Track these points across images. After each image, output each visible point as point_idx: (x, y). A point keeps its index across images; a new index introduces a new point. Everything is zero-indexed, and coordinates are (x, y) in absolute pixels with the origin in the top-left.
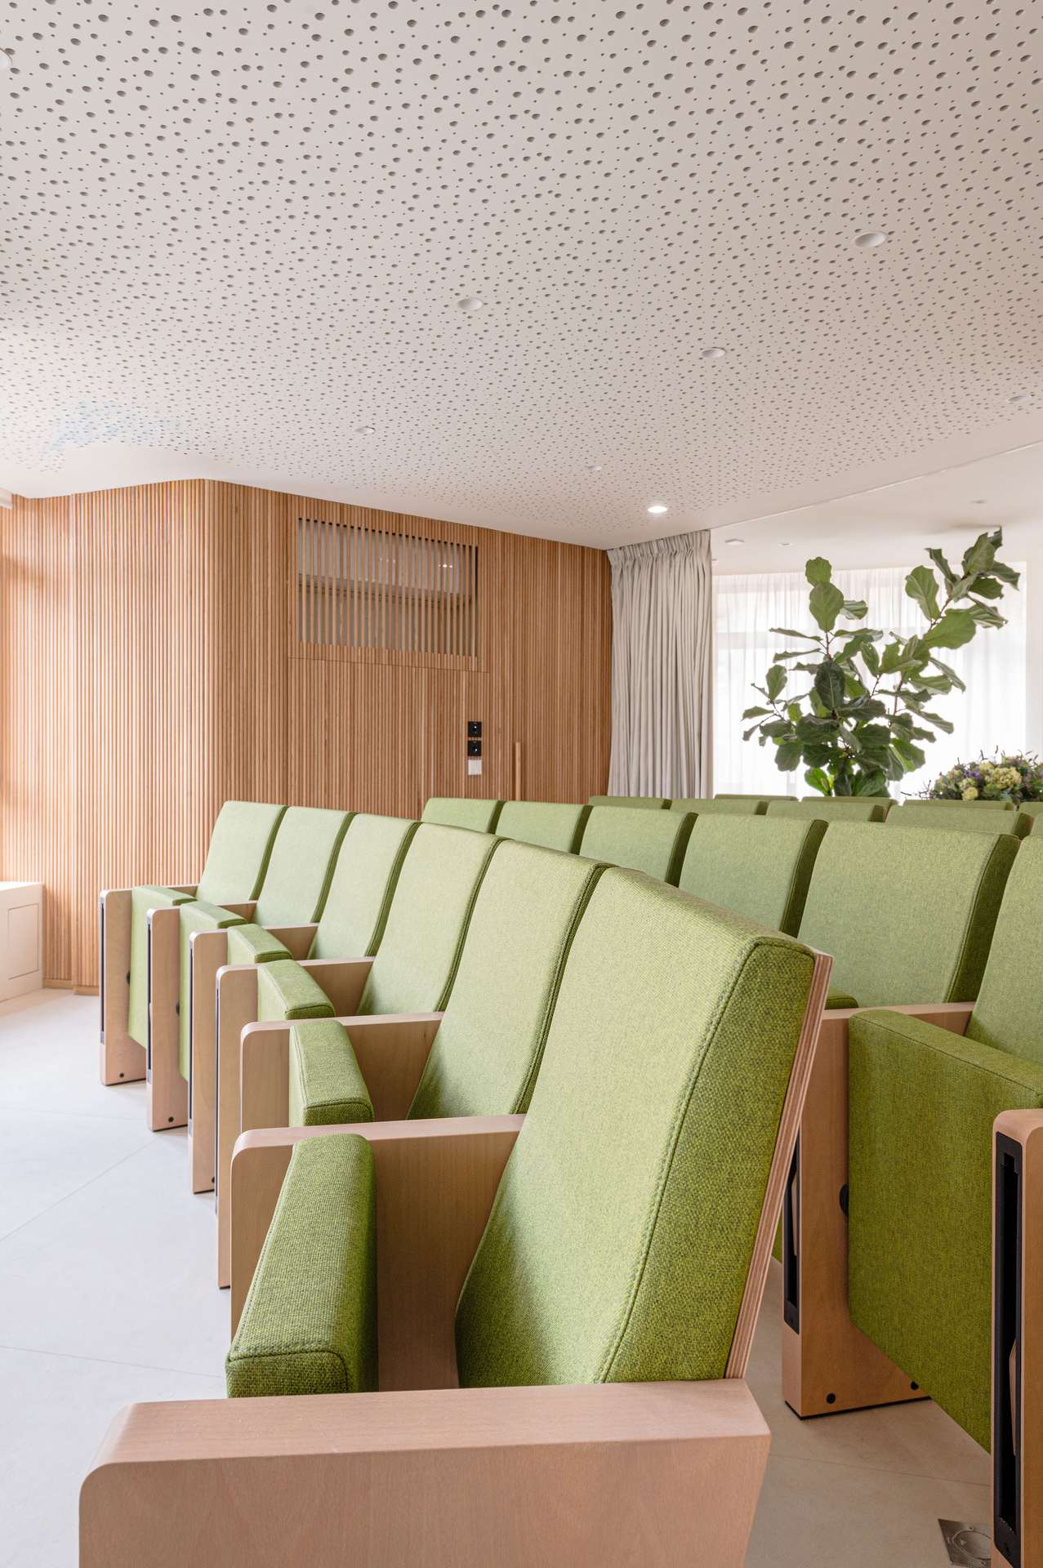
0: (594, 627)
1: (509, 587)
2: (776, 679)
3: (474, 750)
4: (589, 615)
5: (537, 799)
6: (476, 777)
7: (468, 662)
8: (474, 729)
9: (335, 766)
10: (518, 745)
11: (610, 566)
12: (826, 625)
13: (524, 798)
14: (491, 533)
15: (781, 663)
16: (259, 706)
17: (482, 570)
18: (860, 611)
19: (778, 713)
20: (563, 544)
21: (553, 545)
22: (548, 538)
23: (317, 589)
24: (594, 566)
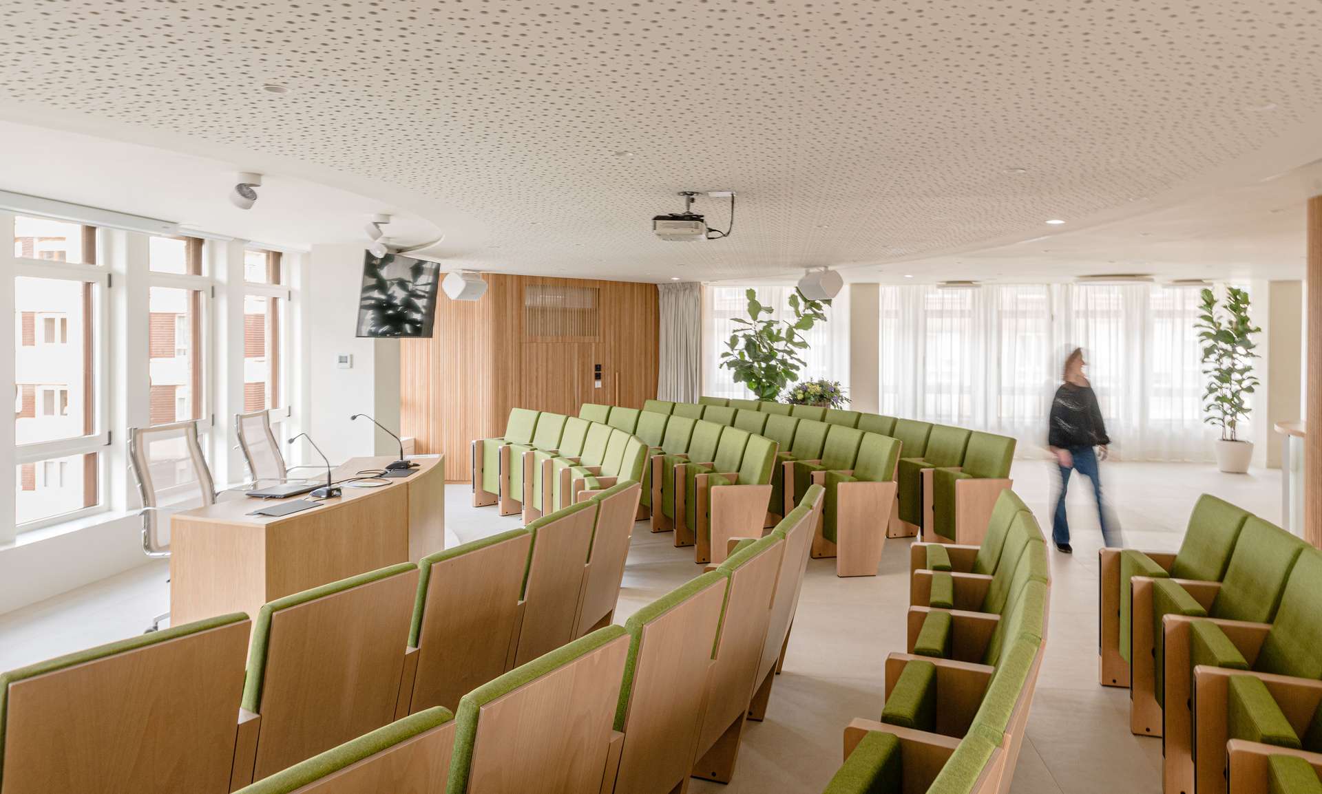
0: (651, 318)
1: (613, 304)
2: (734, 341)
3: (598, 377)
4: (649, 314)
5: (625, 406)
6: (599, 388)
7: (595, 339)
8: (598, 367)
9: (540, 386)
10: (617, 374)
11: (658, 291)
12: (755, 318)
13: (619, 406)
14: (605, 282)
15: (736, 333)
16: (510, 364)
17: (601, 299)
18: (770, 310)
19: (735, 355)
20: (637, 283)
21: (632, 284)
22: (629, 281)
23: (533, 310)
24: (651, 293)
